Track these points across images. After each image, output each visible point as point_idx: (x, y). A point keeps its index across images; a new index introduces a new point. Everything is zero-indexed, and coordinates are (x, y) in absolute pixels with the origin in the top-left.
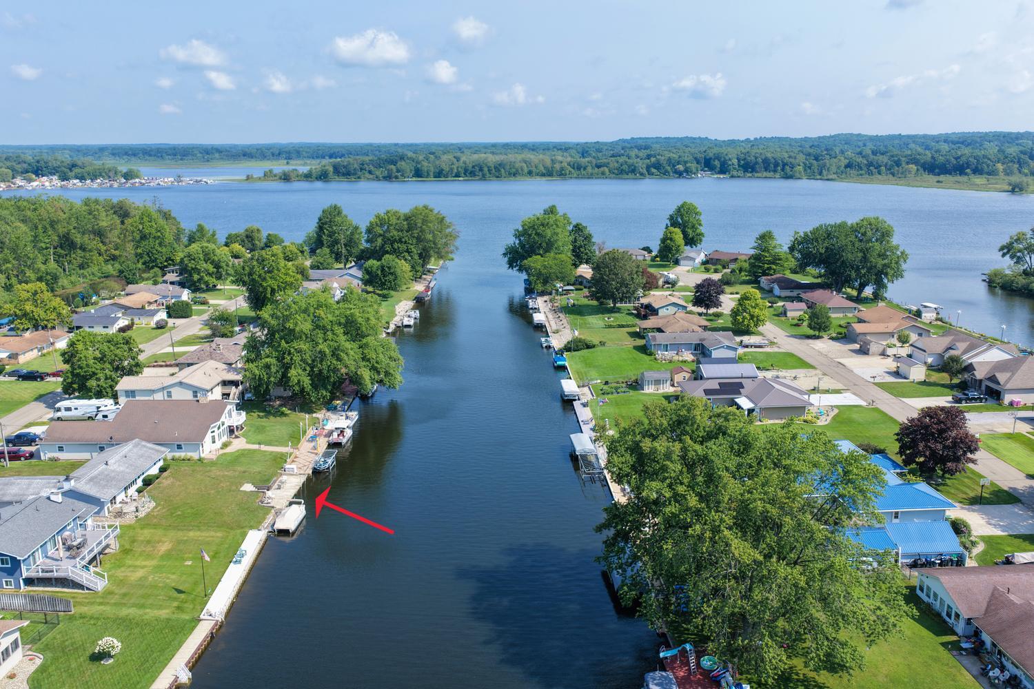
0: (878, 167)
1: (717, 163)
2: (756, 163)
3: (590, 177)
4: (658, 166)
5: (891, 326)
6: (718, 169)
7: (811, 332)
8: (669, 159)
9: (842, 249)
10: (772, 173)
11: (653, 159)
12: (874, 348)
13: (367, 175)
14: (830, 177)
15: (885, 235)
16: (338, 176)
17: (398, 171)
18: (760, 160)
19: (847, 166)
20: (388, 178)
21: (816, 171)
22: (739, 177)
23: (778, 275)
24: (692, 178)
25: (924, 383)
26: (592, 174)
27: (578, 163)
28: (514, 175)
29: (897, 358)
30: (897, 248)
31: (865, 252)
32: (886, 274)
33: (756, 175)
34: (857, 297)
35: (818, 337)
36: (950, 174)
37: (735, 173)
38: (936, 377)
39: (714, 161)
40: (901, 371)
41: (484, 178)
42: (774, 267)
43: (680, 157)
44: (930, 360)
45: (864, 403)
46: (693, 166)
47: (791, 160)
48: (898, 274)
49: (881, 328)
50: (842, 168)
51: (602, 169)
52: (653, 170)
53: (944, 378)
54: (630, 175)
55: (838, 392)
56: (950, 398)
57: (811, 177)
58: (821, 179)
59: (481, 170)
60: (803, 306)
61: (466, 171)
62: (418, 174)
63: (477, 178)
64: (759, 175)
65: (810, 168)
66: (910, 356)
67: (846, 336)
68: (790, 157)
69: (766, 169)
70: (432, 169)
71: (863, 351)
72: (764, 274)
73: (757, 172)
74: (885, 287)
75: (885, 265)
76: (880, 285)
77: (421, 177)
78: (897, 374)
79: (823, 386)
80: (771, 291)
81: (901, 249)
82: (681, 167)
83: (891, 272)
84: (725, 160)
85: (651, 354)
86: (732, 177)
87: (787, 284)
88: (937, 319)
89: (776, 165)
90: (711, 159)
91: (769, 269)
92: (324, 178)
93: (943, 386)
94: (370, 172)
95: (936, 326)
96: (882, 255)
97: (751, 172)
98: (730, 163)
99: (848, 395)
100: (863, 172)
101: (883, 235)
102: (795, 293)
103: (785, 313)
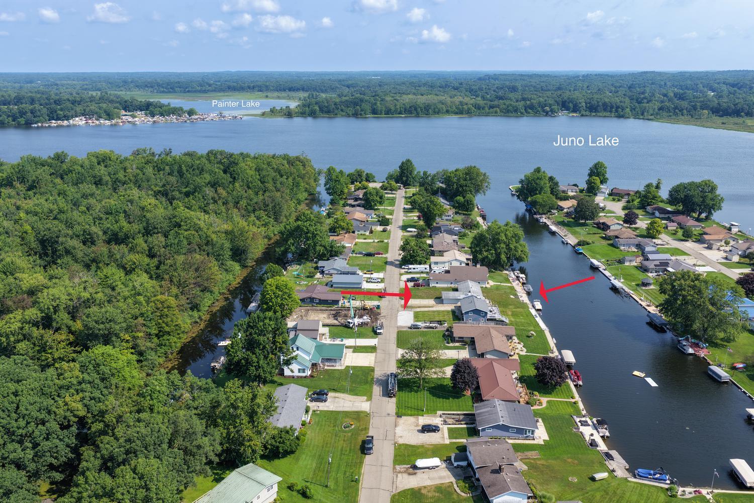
0: (681, 110)
1: (571, 105)
2: (598, 106)
3: (487, 115)
4: (532, 107)
5: (721, 237)
6: (571, 109)
7: (684, 238)
8: (539, 103)
9: (693, 196)
10: (609, 113)
11: (528, 102)
12: (714, 247)
13: (341, 113)
14: (650, 117)
15: (713, 189)
16: (322, 113)
17: (362, 110)
18: (600, 104)
19: (660, 109)
20: (356, 115)
21: (639, 112)
22: (587, 116)
23: (656, 206)
24: (555, 116)
25: (738, 263)
26: (489, 113)
27: (478, 105)
28: (438, 113)
29: (725, 251)
30: (719, 195)
31: (704, 197)
32: (714, 209)
33: (598, 114)
34: (698, 218)
35: (687, 241)
36: (730, 116)
37: (584, 113)
38: (743, 260)
39: (569, 103)
40: (728, 257)
41: (417, 116)
42: (653, 201)
43: (545, 101)
44: (740, 253)
45: (716, 271)
46: (555, 107)
47: (622, 104)
48: (720, 208)
49: (716, 237)
50: (656, 110)
51: (495, 109)
52: (530, 110)
53: (747, 260)
54: (514, 114)
55: (704, 266)
56: (750, 269)
57: (636, 117)
58: (643, 119)
59: (416, 109)
60: (675, 224)
61: (405, 109)
62: (374, 112)
63: (413, 115)
64: (600, 114)
65: (634, 109)
66: (730, 251)
67: (700, 241)
68: (621, 102)
69: (605, 110)
70: (384, 109)
71: (710, 248)
72: (649, 205)
73: (598, 112)
74: (712, 214)
75: (713, 204)
76: (710, 213)
77: (377, 114)
78: (726, 258)
79: (698, 263)
80: (653, 214)
81: (721, 196)
82: (547, 108)
83: (716, 208)
84: (576, 103)
85: (618, 248)
86: (582, 115)
87: (663, 211)
88: (739, 231)
89: (612, 107)
90: (566, 101)
91: (651, 202)
92: (314, 114)
93: (746, 264)
94: (342, 110)
95: (739, 235)
96: (712, 199)
97: (595, 112)
98: (580, 105)
99: (708, 267)
100: (671, 114)
101: (712, 189)
102: (667, 216)
103: (667, 227)
